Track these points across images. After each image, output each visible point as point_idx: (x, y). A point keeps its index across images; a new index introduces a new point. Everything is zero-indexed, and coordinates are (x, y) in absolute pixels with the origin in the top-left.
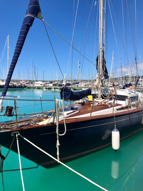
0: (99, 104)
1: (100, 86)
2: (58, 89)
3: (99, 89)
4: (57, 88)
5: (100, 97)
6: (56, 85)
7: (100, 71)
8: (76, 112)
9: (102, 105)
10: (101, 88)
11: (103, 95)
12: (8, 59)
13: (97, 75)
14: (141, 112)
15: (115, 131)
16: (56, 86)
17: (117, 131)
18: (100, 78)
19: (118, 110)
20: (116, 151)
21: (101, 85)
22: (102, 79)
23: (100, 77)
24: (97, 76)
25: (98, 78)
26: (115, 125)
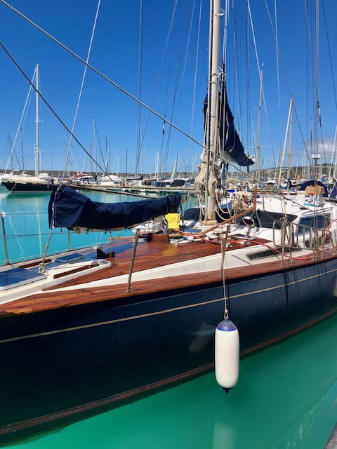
0: (195, 240)
1: (210, 187)
2: (155, 192)
3: (209, 194)
4: (151, 190)
5: (209, 217)
6: (150, 184)
7: (211, 143)
8: (102, 266)
9: (204, 242)
10: (213, 192)
11: (220, 212)
12: (37, 121)
13: (204, 153)
14: (327, 264)
15: (226, 328)
16: (150, 187)
17: (231, 329)
18: (210, 163)
19: (252, 257)
20: (227, 390)
21: (214, 184)
22: (216, 166)
23: (211, 159)
24: (203, 157)
25: (205, 163)
26: (226, 311)
